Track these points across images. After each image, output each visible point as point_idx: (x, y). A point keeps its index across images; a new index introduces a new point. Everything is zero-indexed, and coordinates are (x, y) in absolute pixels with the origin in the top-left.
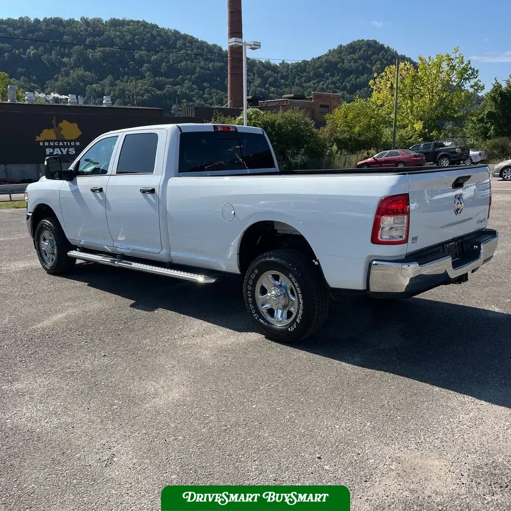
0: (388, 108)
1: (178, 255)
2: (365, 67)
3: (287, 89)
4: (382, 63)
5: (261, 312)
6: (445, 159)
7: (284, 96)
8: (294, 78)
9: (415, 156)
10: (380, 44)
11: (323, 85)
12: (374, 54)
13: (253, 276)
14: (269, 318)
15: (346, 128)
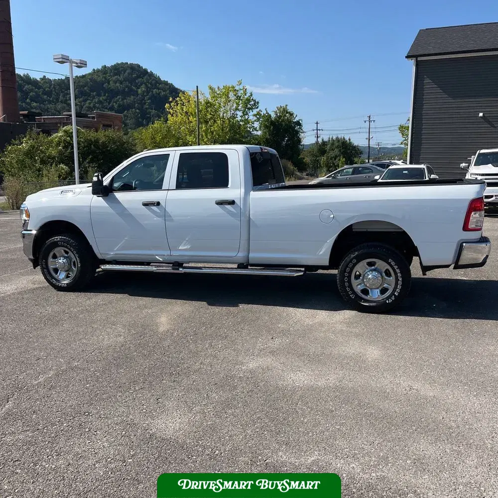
2: (131, 90)
4: (147, 87)
5: (357, 293)
8: (58, 95)
10: (144, 68)
11: (90, 103)
12: (138, 77)
13: (350, 265)
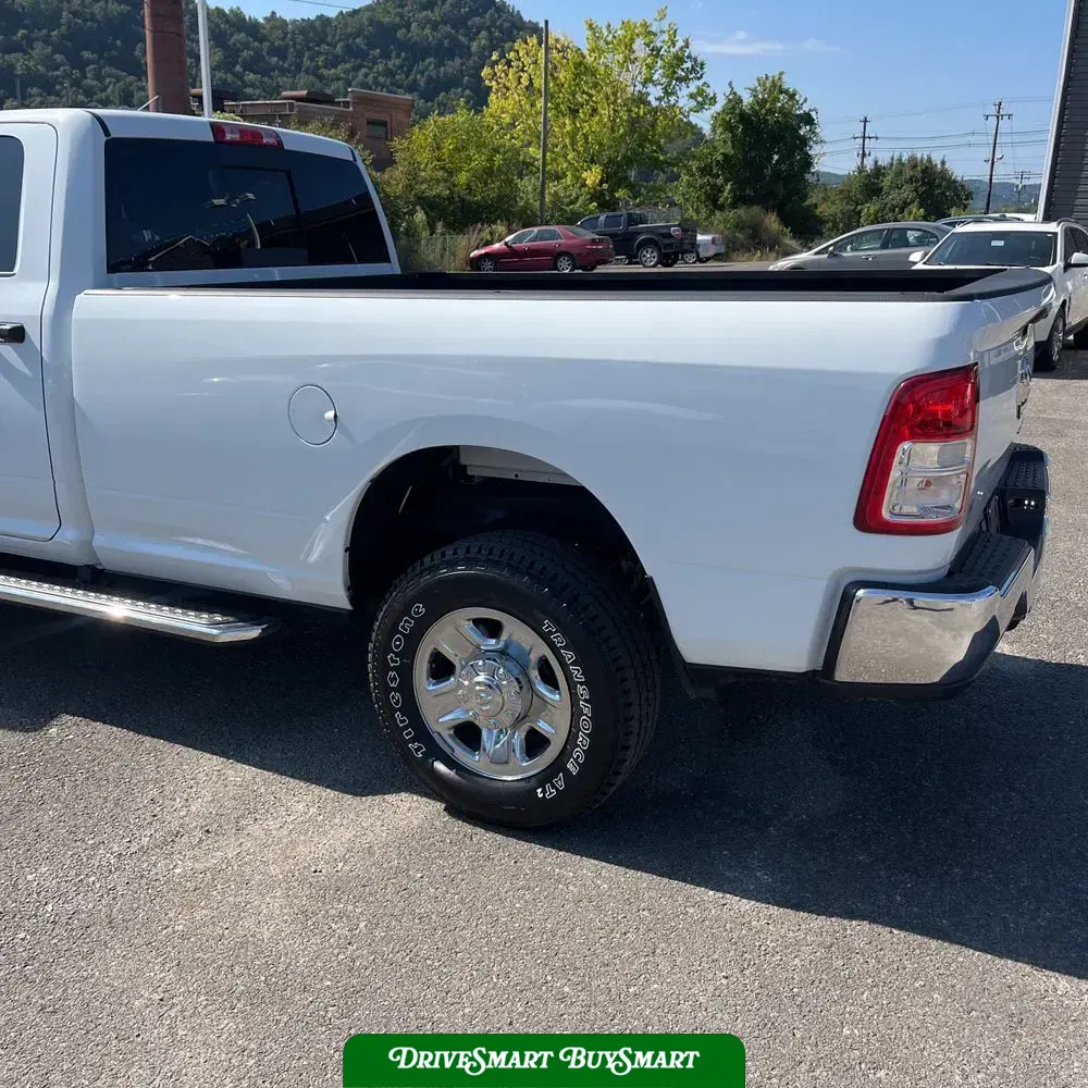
0: (524, 132)
1: (118, 547)
2: (456, 44)
3: (285, 79)
5: (435, 736)
6: (650, 250)
7: (284, 93)
8: (300, 54)
9: (593, 242)
11: (366, 75)
12: (472, 13)
13: (406, 625)
14: (461, 754)
15: (440, 174)
